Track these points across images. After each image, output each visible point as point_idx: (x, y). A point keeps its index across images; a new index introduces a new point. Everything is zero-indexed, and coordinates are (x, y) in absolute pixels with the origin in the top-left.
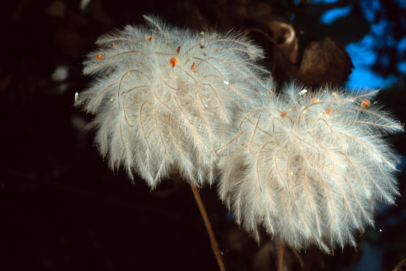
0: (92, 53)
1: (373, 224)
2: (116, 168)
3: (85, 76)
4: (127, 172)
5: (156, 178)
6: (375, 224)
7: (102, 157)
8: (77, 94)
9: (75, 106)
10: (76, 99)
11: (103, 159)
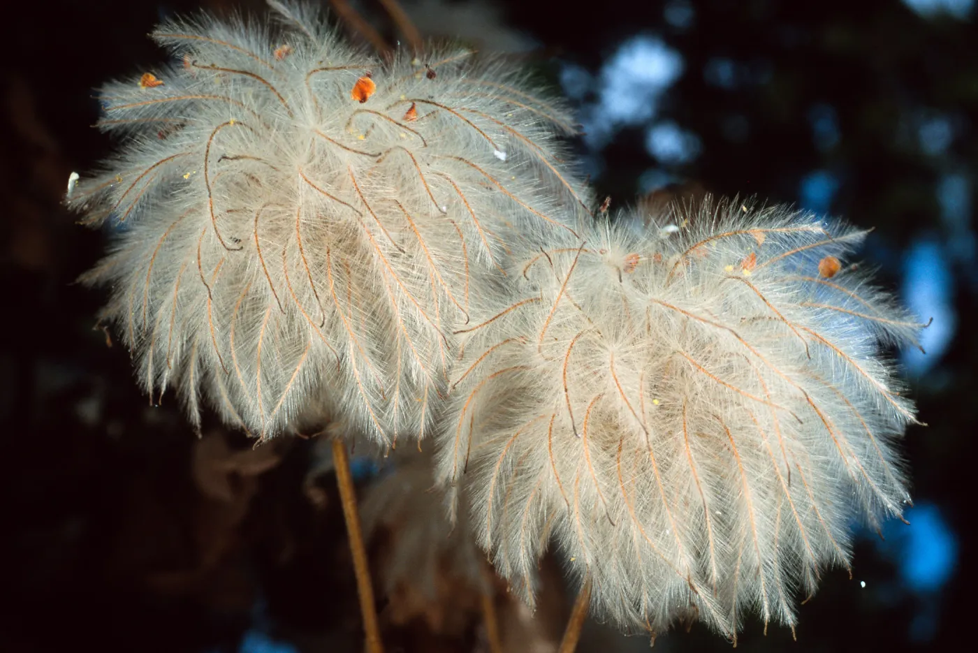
0: (120, 83)
1: (847, 562)
2: (157, 390)
3: (102, 133)
4: (185, 401)
5: (276, 410)
6: (853, 562)
7: (128, 347)
8: (74, 176)
9: (70, 204)
10: (70, 186)
11: (130, 353)
